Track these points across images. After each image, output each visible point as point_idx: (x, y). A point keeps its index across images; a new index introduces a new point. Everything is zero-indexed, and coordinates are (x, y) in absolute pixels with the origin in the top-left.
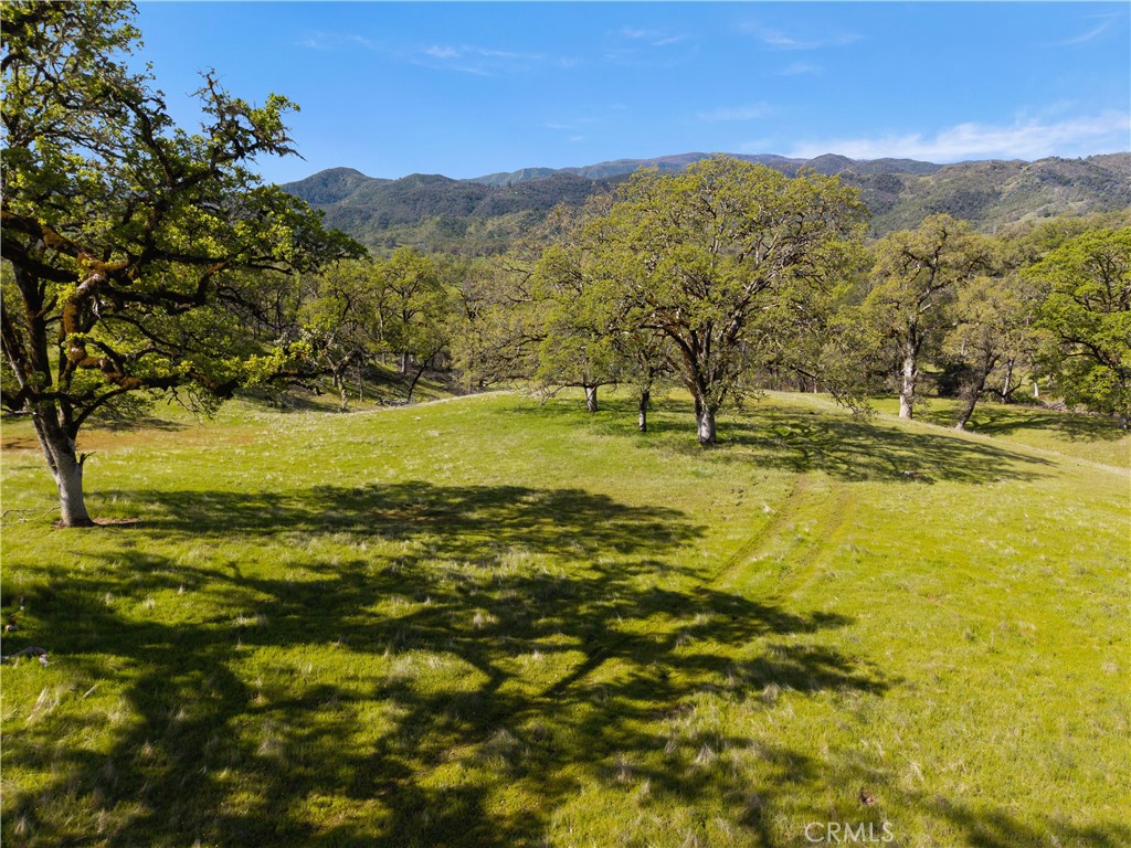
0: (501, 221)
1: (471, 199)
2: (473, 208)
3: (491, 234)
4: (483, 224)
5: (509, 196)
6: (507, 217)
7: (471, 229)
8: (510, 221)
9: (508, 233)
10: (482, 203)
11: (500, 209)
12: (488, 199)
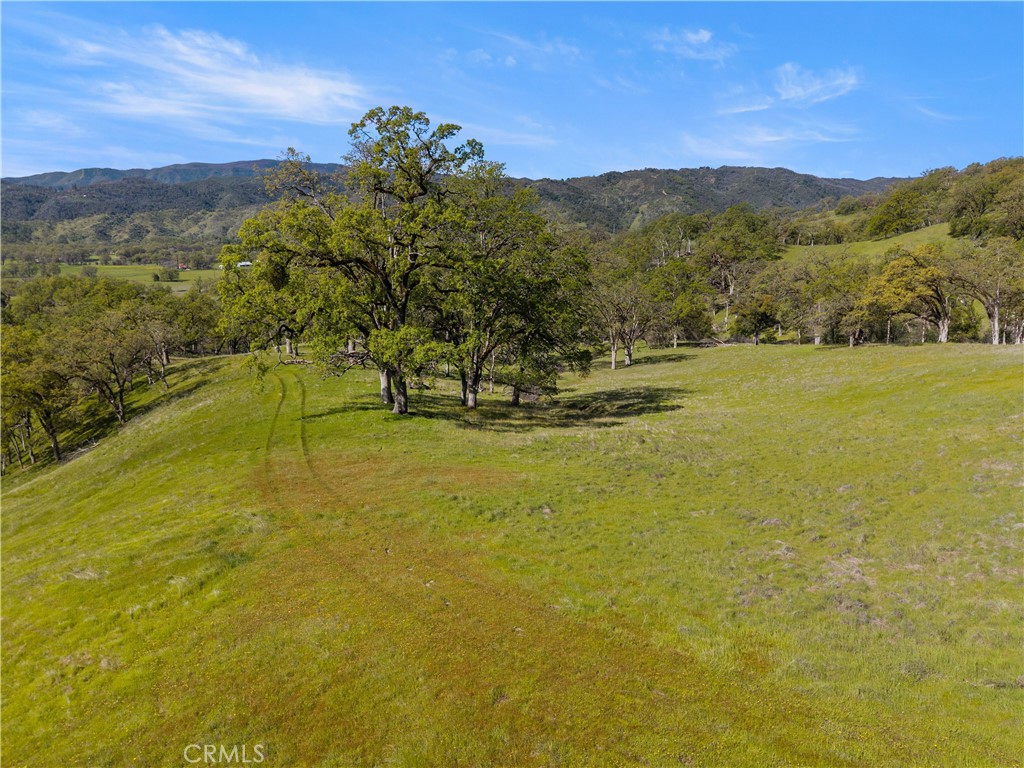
0: (73, 225)
1: (30, 202)
2: (34, 211)
3: (63, 240)
4: (51, 228)
5: (76, 199)
6: (80, 221)
7: (38, 233)
8: (85, 225)
9: (84, 238)
10: (44, 206)
11: (68, 212)
12: (51, 202)
